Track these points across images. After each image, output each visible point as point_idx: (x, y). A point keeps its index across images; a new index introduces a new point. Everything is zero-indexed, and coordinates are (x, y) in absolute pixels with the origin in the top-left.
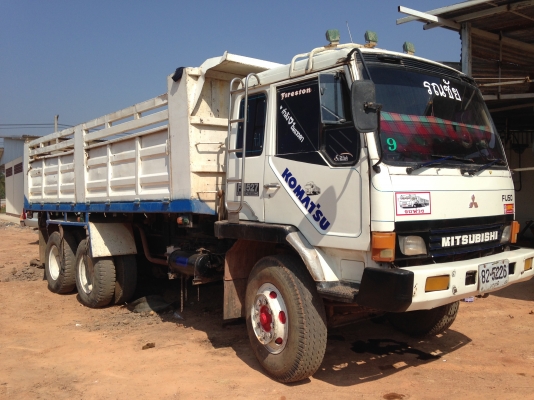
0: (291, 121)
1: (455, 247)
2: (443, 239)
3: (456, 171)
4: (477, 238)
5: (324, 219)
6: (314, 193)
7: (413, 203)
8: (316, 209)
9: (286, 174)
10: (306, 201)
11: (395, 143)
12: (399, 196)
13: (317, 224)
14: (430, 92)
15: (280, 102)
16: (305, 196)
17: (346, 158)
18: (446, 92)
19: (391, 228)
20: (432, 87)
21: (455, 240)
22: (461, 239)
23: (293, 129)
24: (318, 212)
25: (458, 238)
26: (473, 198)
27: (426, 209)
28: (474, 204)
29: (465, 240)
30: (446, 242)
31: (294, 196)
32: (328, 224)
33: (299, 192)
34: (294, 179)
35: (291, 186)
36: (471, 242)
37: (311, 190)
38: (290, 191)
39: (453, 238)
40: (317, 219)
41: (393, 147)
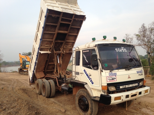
0: (85, 57)
1: (124, 88)
2: (120, 87)
3: (124, 70)
4: (131, 86)
5: (92, 82)
6: (90, 76)
7: (111, 79)
8: (91, 79)
9: (84, 71)
10: (89, 77)
11: (107, 65)
12: (108, 77)
13: (91, 83)
14: (117, 51)
15: (83, 53)
16: (88, 76)
17: (96, 68)
18: (122, 50)
19: (106, 85)
20: (118, 50)
21: (124, 87)
22: (126, 86)
23: (86, 59)
24: (91, 80)
25: (125, 86)
26: (129, 76)
27: (115, 80)
28: (129, 77)
29: (127, 86)
30: (121, 87)
31: (86, 76)
32: (93, 83)
33: (87, 75)
34: (86, 72)
35: (86, 74)
36: (129, 87)
37: (89, 75)
38: (85, 75)
39: (123, 86)
40: (91, 82)
41: (106, 66)
